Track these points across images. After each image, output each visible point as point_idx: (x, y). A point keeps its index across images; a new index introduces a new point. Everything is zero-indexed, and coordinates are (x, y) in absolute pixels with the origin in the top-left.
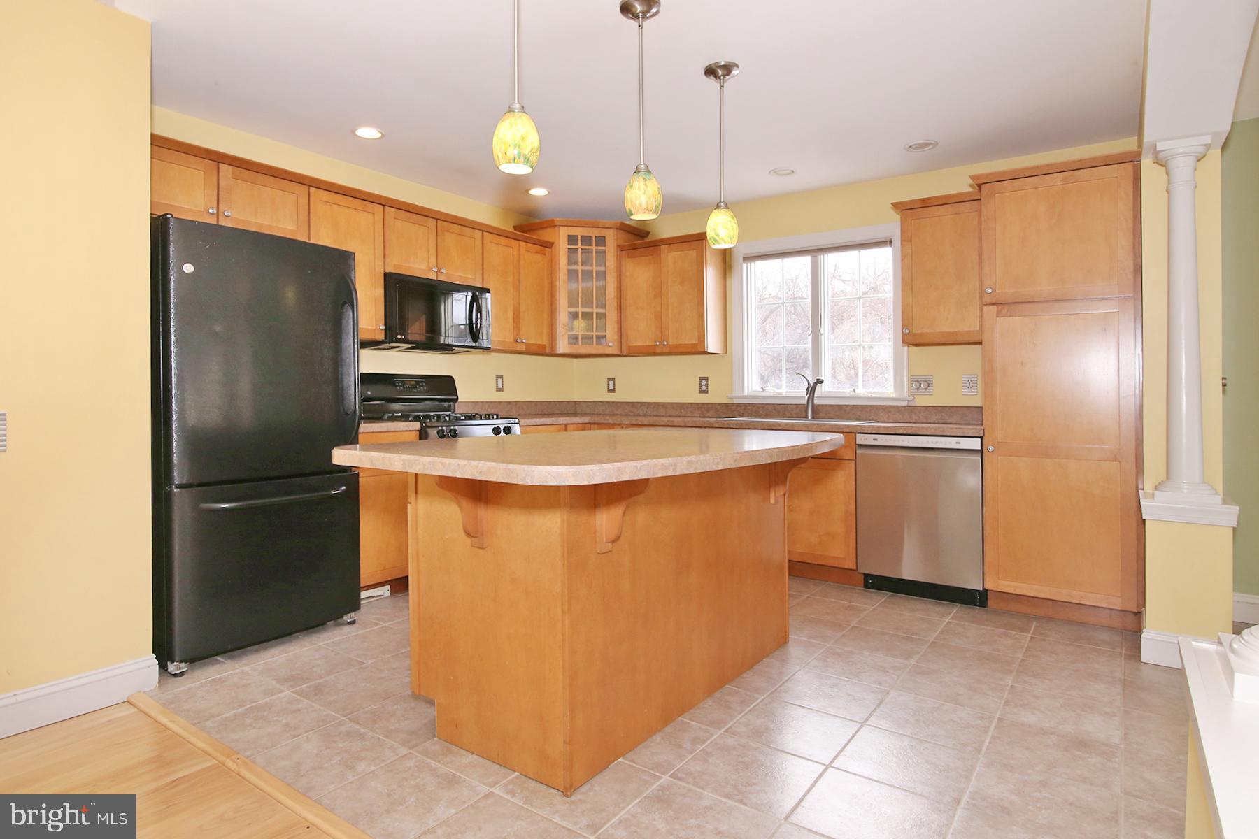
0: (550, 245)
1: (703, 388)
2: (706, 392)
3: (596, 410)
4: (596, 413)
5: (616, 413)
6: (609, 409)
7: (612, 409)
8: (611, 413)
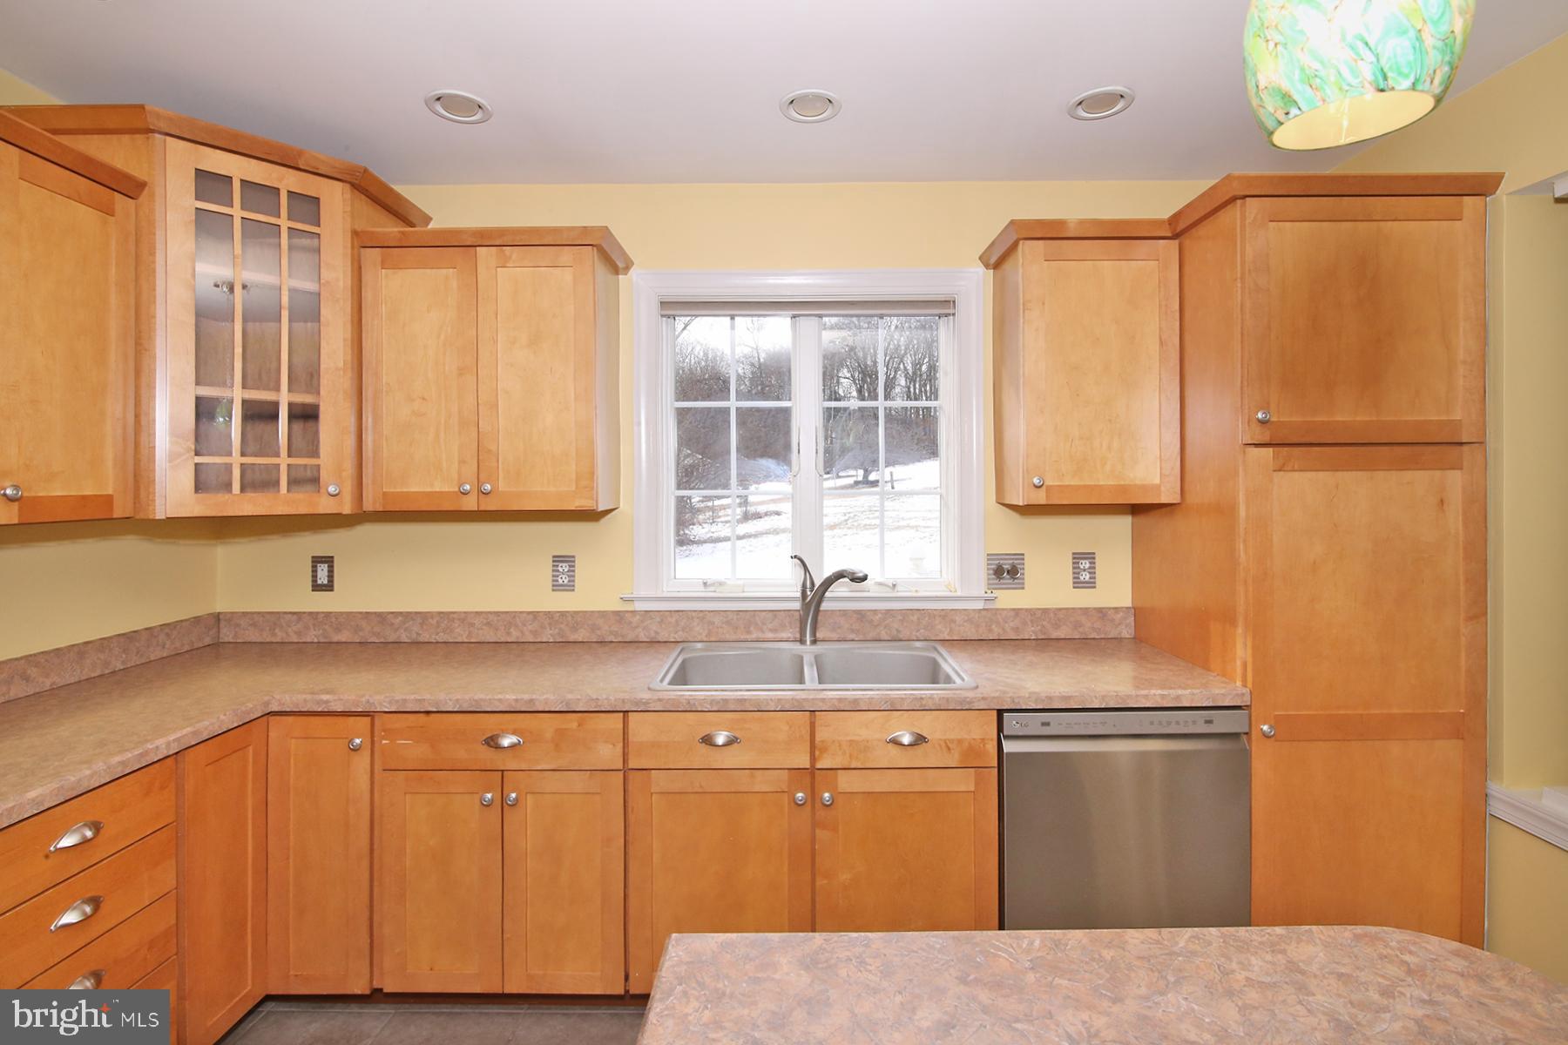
0: (132, 188)
1: (563, 579)
2: (570, 587)
3: (279, 634)
4: (278, 640)
5: (336, 638)
6: (315, 630)
7: (325, 630)
8: (322, 640)
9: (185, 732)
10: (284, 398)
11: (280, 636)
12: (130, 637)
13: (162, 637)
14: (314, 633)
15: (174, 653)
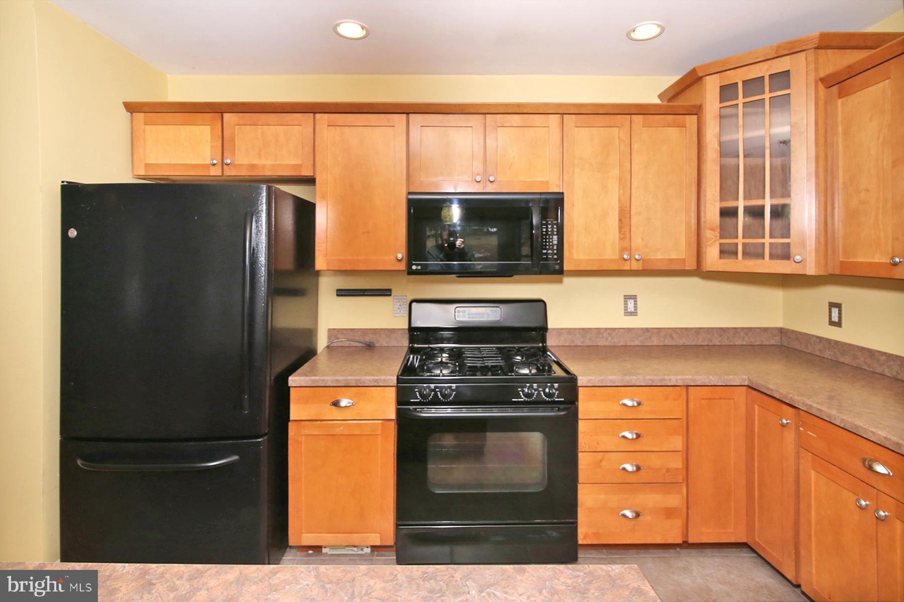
0: (696, 110)
3: (810, 348)
4: (809, 352)
5: (842, 360)
6: (829, 351)
7: (835, 352)
8: (833, 359)
9: (687, 377)
10: (768, 203)
11: (810, 349)
12: (723, 330)
13: (742, 334)
14: (829, 352)
15: (749, 344)
